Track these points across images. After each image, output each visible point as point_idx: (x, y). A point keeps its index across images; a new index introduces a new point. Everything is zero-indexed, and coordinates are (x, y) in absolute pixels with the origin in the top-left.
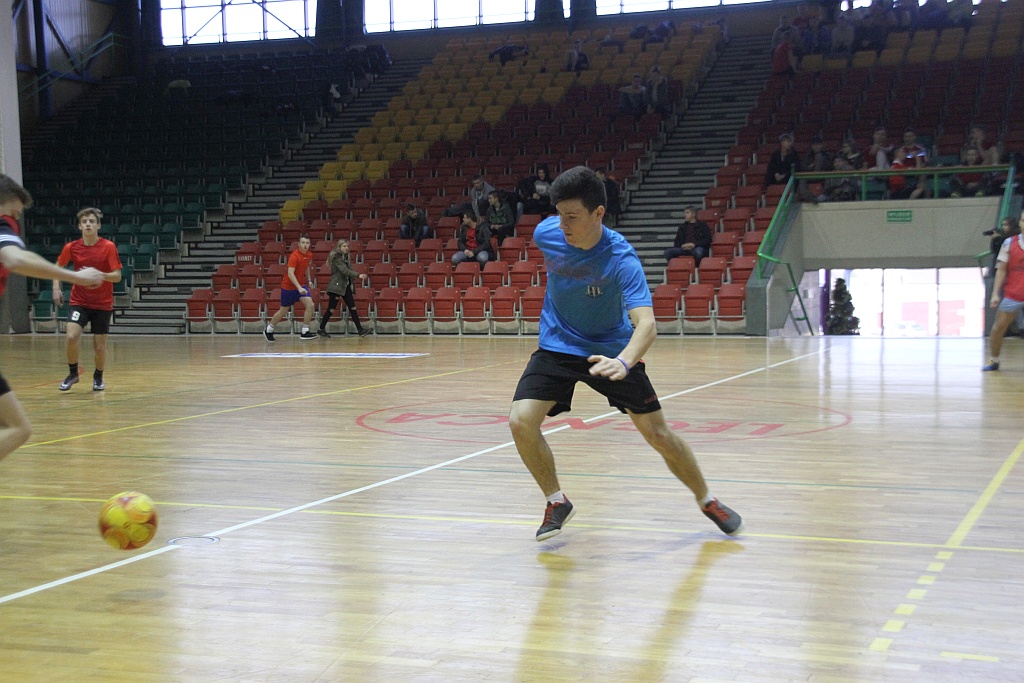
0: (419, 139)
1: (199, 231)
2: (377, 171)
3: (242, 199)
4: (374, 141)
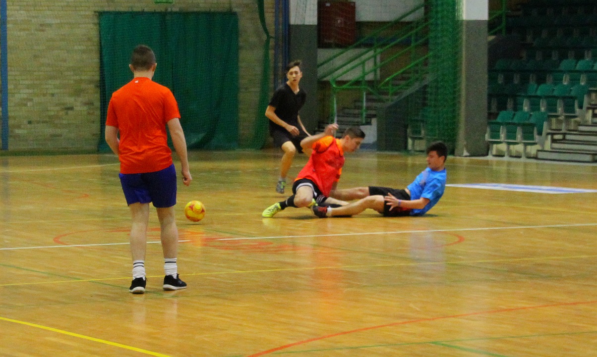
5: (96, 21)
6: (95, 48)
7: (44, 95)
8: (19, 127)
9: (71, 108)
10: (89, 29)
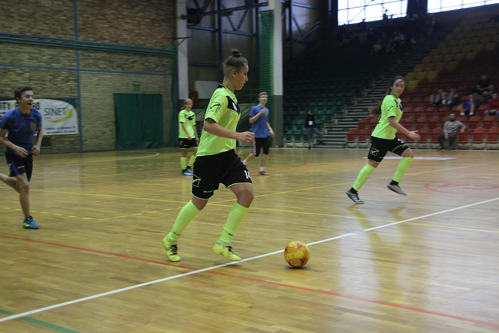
0: (453, 60)
1: (352, 104)
2: (432, 75)
3: (371, 90)
4: (431, 62)
5: (113, 97)
6: (112, 107)
7: (95, 127)
8: (86, 140)
9: (105, 133)
10: (110, 101)
